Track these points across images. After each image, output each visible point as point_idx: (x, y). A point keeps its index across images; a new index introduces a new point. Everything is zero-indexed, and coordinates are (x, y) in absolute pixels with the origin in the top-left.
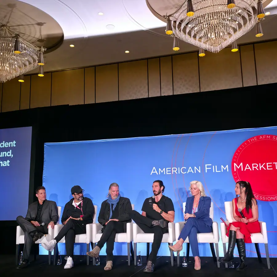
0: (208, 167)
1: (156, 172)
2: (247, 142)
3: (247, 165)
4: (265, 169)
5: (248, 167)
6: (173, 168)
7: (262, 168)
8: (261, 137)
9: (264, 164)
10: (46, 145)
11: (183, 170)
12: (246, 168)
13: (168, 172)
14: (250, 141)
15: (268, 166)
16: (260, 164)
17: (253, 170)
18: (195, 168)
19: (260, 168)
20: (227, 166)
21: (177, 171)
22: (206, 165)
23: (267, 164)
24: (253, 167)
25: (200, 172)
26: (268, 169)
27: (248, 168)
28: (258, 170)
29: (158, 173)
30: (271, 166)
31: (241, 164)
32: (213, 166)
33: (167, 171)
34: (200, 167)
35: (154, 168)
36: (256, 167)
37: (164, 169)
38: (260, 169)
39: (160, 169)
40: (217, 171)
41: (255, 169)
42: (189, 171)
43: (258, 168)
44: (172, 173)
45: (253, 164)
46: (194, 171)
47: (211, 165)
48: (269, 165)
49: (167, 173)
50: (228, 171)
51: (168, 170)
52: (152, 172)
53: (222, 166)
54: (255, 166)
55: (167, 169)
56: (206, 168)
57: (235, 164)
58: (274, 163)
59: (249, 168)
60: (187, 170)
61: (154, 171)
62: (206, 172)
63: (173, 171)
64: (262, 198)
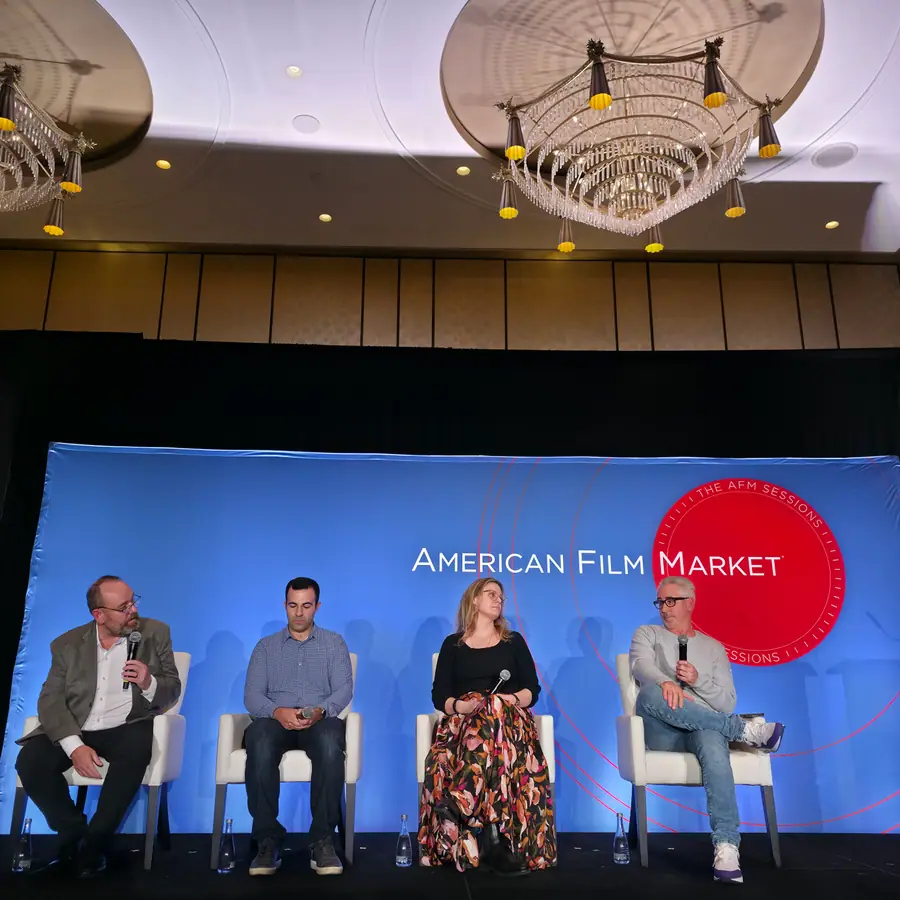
0: (585, 557)
1: (430, 563)
2: (693, 493)
3: (696, 558)
4: (744, 574)
5: (697, 565)
6: (481, 555)
7: (736, 570)
8: (732, 485)
9: (742, 558)
10: (57, 449)
11: (514, 563)
12: (693, 568)
13: (467, 566)
14: (704, 492)
15: (751, 566)
16: (730, 559)
17: (712, 574)
18: (549, 557)
19: (732, 569)
20: (640, 558)
21: (495, 565)
22: (580, 552)
23: (750, 559)
24: (712, 567)
25: (562, 570)
26: (752, 574)
27: (699, 566)
28: (724, 574)
29: (437, 568)
30: (760, 566)
31: (680, 555)
32: (601, 557)
33: (464, 562)
34: (562, 556)
35: (424, 550)
36: (720, 567)
37: (456, 556)
38: (732, 574)
39: (442, 556)
40: (610, 572)
41: (716, 570)
42: (529, 566)
43: (726, 568)
44: (478, 569)
45: (711, 558)
46: (545, 568)
47: (594, 552)
48: (754, 562)
49: (464, 570)
50: (642, 573)
51: (467, 558)
52: (418, 563)
53: (626, 558)
54: (717, 562)
55: (464, 555)
56: (581, 562)
57: (662, 554)
58: (767, 558)
59: (702, 568)
60: (523, 563)
61: (424, 559)
62: (581, 572)
63: (482, 564)
64: (738, 655)
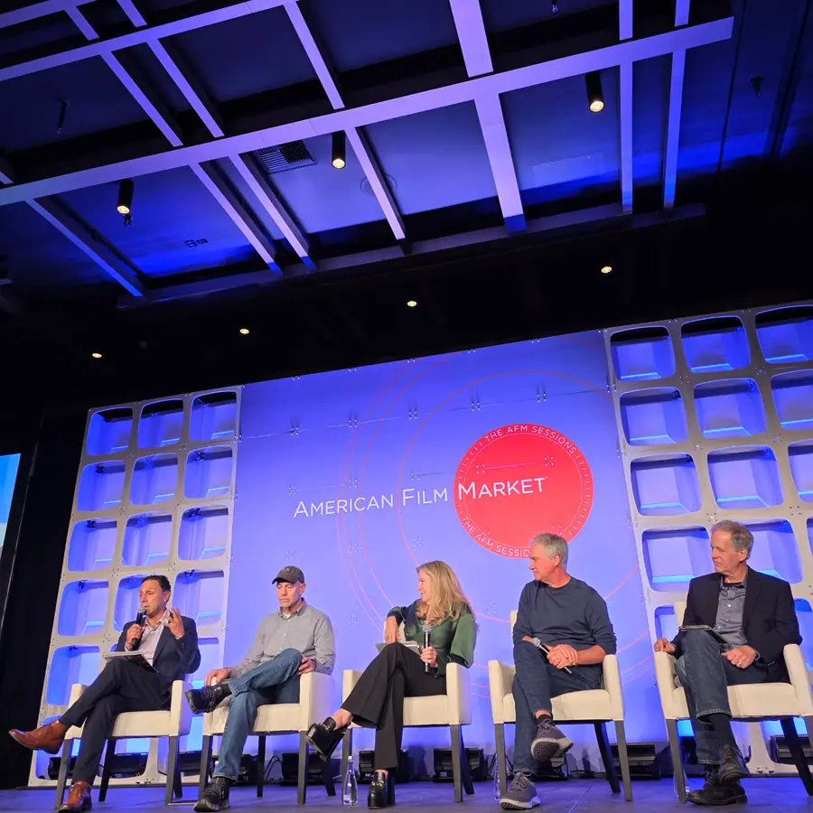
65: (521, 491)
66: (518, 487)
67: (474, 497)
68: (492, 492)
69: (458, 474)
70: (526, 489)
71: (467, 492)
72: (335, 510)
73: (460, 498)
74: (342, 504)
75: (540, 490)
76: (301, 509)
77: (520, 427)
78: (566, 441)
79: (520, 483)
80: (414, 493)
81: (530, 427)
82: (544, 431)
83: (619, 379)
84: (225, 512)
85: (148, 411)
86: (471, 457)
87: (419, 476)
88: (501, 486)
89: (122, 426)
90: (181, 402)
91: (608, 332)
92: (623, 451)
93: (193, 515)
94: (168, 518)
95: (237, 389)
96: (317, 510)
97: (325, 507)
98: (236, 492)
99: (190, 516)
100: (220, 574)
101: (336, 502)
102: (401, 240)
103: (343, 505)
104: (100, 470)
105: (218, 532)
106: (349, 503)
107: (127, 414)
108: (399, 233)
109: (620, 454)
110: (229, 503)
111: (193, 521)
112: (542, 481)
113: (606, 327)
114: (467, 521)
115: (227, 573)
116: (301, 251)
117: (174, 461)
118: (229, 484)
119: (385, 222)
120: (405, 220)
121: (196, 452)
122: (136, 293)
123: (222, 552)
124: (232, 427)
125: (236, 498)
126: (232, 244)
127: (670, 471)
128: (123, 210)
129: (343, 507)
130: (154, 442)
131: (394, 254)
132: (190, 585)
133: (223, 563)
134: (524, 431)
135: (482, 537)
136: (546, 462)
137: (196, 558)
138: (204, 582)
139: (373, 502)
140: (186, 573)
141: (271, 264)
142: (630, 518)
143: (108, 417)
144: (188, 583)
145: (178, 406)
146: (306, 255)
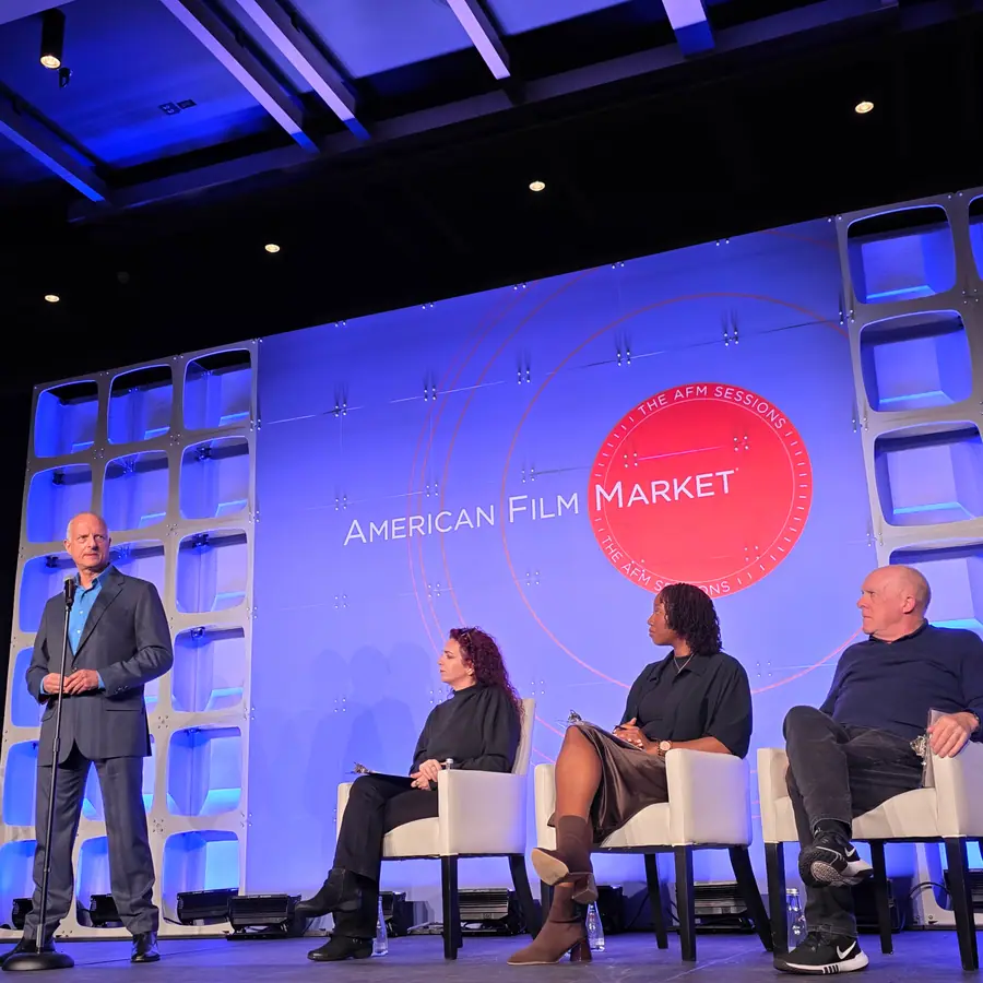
65: (695, 493)
66: (692, 487)
67: (621, 505)
68: (649, 496)
69: (597, 469)
70: (704, 490)
71: (609, 498)
72: (407, 531)
73: (599, 508)
74: (417, 522)
75: (726, 490)
76: (355, 532)
77: (695, 390)
78: (771, 407)
79: (694, 480)
80: (527, 503)
81: (712, 388)
82: (734, 395)
83: (863, 300)
84: (241, 538)
85: (121, 386)
86: (615, 442)
87: (533, 475)
88: (664, 487)
89: (86, 409)
90: (168, 369)
91: (844, 221)
92: (862, 421)
93: (199, 545)
94: (159, 550)
95: (252, 345)
96: (379, 533)
97: (390, 529)
98: (257, 509)
99: (194, 546)
100: (239, 632)
101: (408, 520)
102: (504, 80)
103: (418, 525)
104: (59, 479)
105: (234, 569)
106: (427, 521)
107: (89, 391)
108: (499, 69)
109: (857, 426)
110: (247, 525)
111: (200, 553)
112: (728, 476)
113: (840, 212)
114: (607, 544)
115: (248, 632)
116: (343, 112)
117: (162, 463)
118: (246, 496)
119: (472, 52)
120: (508, 45)
121: (199, 448)
122: (95, 196)
123: (240, 600)
124: (245, 406)
125: (257, 516)
126: (230, 107)
127: (943, 451)
128: (50, 62)
129: (418, 527)
130: (135, 433)
131: (493, 105)
132: (199, 650)
133: (242, 617)
134: (701, 395)
135: (633, 567)
136: (737, 444)
137: (206, 610)
138: (218, 644)
139: (464, 519)
140: (192, 632)
141: (295, 134)
142: (870, 530)
143: (66, 396)
144: (196, 646)
145: (164, 376)
146: (351, 116)
